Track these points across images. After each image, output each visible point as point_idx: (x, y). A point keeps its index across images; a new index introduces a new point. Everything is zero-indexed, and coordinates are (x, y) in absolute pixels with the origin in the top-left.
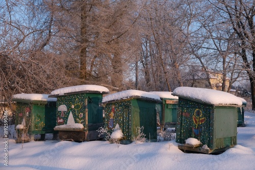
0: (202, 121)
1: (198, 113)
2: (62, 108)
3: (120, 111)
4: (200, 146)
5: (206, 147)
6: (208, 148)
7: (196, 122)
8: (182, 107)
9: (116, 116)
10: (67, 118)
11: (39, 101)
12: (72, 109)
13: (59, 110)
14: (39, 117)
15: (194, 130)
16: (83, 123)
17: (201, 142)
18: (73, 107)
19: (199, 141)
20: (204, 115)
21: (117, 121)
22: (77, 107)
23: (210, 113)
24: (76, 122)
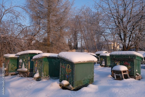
0: (70, 71)
1: (68, 67)
2: (21, 61)
3: (39, 63)
4: (68, 85)
5: (71, 86)
6: (72, 87)
7: (68, 71)
8: (62, 63)
9: (38, 66)
10: (22, 65)
11: (13, 57)
12: (24, 61)
13: (20, 62)
14: (14, 64)
15: (66, 75)
16: (28, 68)
17: (69, 82)
18: (24, 60)
19: (68, 82)
20: (71, 68)
21: (38, 68)
22: (26, 61)
23: (73, 67)
24: (25, 68)
